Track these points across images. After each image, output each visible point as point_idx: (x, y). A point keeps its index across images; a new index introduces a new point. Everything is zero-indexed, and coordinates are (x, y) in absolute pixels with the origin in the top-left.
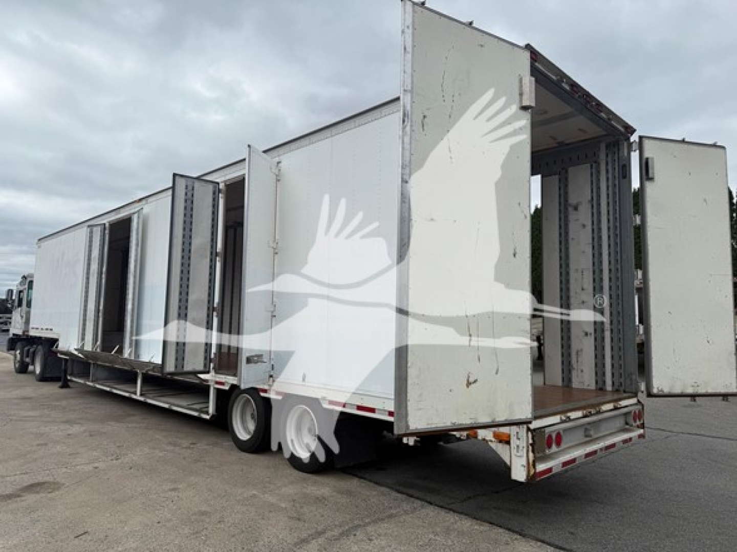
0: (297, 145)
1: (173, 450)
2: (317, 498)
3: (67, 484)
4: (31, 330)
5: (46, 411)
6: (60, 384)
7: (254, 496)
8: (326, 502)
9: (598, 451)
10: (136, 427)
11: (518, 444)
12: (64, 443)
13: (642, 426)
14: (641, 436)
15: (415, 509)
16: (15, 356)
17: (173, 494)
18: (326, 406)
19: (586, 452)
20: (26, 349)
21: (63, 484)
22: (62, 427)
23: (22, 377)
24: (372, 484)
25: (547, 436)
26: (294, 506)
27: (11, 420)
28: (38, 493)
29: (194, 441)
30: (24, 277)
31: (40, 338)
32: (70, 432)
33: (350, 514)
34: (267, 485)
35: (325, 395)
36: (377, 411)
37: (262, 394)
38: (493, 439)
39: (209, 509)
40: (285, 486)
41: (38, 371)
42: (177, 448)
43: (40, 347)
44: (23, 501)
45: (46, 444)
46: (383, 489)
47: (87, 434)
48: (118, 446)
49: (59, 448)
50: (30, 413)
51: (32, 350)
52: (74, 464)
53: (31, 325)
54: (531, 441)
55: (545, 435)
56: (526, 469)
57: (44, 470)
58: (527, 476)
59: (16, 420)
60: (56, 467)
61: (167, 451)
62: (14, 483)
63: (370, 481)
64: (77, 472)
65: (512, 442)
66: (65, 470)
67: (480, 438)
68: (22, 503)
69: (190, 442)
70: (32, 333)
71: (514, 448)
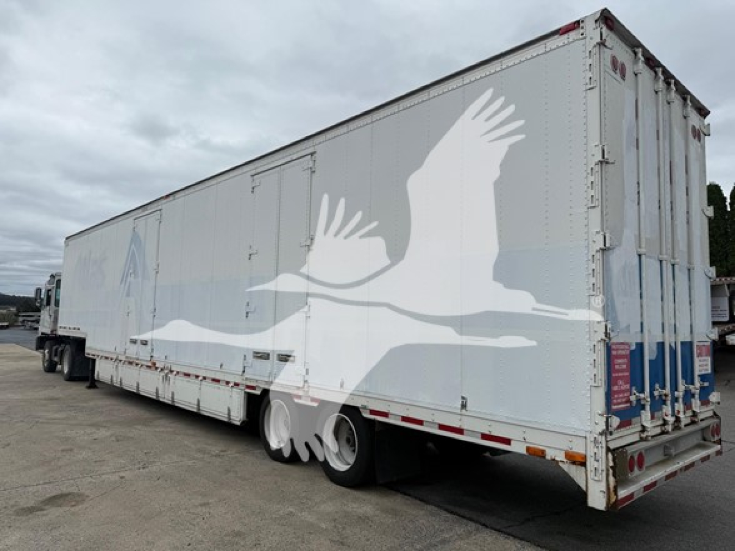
0: (333, 133)
1: (203, 458)
2: (360, 518)
3: (92, 496)
4: (58, 329)
5: (73, 413)
6: (87, 384)
7: (291, 514)
8: (370, 523)
9: (678, 472)
10: (163, 432)
11: (596, 466)
12: (90, 449)
13: (720, 442)
14: (719, 453)
15: (470, 533)
16: (44, 356)
17: (204, 510)
18: (367, 415)
19: (666, 474)
20: (55, 348)
21: (88, 496)
22: (89, 430)
23: (51, 376)
24: (418, 502)
25: (629, 457)
26: (335, 527)
27: (37, 422)
28: (60, 506)
29: (224, 449)
30: (53, 276)
31: (68, 337)
32: (96, 436)
33: (398, 539)
34: (305, 501)
35: (365, 404)
36: (424, 423)
37: (296, 400)
38: (565, 460)
39: (243, 530)
40: (324, 502)
41: (66, 371)
42: (206, 456)
43: (68, 347)
44: (44, 515)
45: (71, 450)
46: (430, 507)
47: (113, 438)
48: (146, 453)
49: (84, 454)
50: (57, 416)
51: (60, 349)
52: (99, 473)
53: (59, 325)
54: (611, 464)
55: (627, 456)
56: (606, 495)
57: (69, 479)
58: (608, 503)
59: (42, 423)
60: (81, 476)
61: (197, 459)
62: (36, 494)
63: (416, 498)
64: (103, 481)
65: (588, 464)
66: (90, 479)
67: (548, 457)
68: (44, 518)
69: (220, 449)
70: (60, 332)
71: (591, 471)
